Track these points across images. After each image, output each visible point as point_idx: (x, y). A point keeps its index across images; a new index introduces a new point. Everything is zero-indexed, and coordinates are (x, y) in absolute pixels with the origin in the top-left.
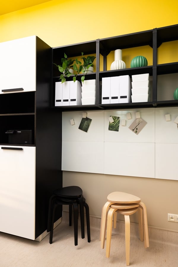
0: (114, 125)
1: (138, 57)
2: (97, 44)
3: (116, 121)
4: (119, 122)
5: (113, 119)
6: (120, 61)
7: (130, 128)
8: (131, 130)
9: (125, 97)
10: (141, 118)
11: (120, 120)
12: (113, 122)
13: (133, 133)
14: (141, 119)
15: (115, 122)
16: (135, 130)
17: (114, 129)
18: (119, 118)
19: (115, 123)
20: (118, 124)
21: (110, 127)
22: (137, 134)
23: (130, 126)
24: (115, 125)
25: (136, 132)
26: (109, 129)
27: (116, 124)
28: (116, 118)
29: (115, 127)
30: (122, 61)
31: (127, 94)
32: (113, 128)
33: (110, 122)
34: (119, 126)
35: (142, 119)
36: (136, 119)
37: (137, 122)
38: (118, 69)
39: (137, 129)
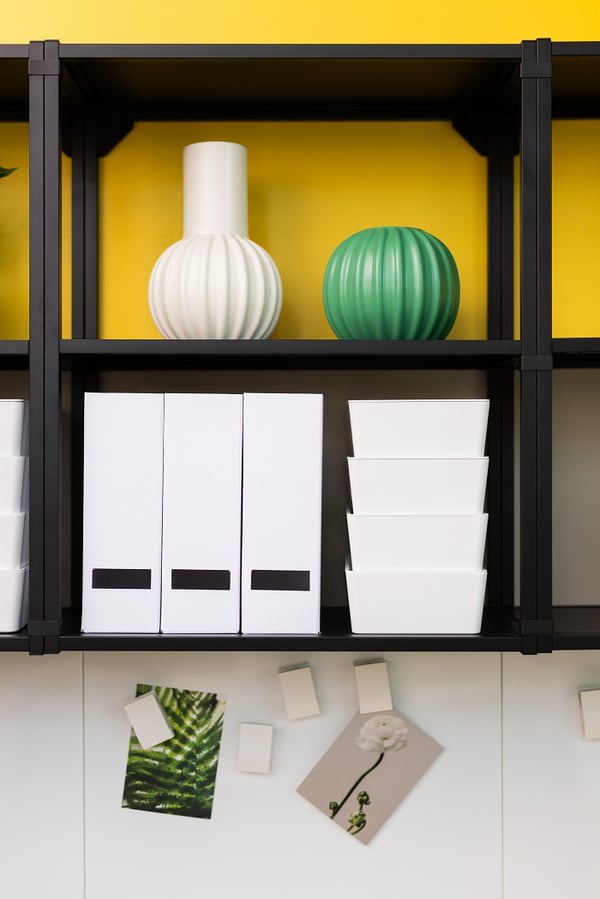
0: (168, 760)
1: (394, 239)
2: (35, 85)
3: (190, 731)
4: (215, 736)
5: (167, 710)
6: (232, 242)
7: (308, 789)
8: (321, 809)
9: (294, 581)
10: (395, 711)
11: (218, 725)
12: (167, 743)
13: (335, 833)
14: (398, 721)
15: (184, 740)
16: (352, 808)
17: (173, 799)
18: (211, 702)
19: (177, 750)
20: (210, 756)
21: (139, 777)
22: (366, 842)
23: (308, 772)
24: (181, 765)
25: (360, 823)
26: (131, 800)
27: (190, 756)
28: (190, 705)
29: (183, 778)
30: (252, 248)
31: (308, 558)
32: (161, 791)
33: (134, 740)
34: (211, 775)
35: (408, 722)
36: (359, 720)
37: (365, 746)
38: (219, 336)
39: (364, 800)
